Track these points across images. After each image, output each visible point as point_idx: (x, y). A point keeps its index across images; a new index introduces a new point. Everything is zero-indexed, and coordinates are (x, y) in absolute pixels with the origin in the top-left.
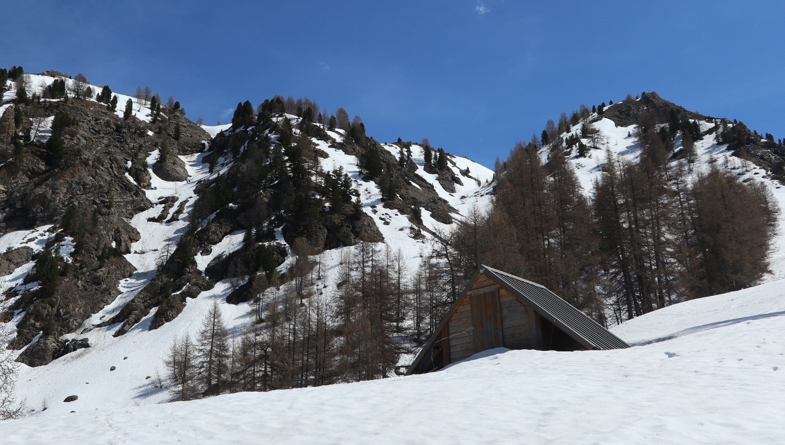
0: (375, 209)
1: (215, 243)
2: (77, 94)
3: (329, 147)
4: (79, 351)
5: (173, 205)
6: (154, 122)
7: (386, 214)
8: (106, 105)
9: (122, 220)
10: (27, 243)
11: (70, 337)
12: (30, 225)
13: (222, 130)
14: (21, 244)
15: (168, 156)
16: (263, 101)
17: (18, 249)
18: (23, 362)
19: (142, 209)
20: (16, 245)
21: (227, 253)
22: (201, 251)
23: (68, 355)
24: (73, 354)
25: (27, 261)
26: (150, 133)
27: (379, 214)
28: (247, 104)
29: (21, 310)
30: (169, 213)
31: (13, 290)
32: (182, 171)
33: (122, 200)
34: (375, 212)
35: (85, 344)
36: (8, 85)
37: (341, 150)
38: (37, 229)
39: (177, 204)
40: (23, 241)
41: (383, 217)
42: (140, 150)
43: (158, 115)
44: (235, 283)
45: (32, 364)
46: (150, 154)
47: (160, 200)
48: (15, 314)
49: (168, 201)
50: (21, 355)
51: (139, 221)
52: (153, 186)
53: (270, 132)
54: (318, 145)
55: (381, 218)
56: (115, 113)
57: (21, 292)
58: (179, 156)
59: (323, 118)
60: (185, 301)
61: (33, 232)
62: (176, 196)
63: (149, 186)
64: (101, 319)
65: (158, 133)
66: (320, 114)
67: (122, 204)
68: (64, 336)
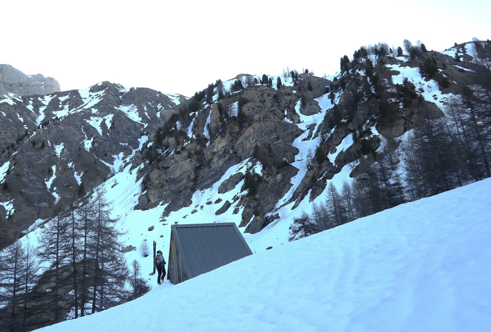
0: (436, 97)
1: (338, 145)
2: (249, 84)
3: (399, 67)
4: (275, 221)
5: (314, 129)
6: (295, 84)
7: (444, 98)
8: (266, 85)
9: (287, 145)
10: (239, 170)
11: (269, 214)
12: (240, 161)
13: (335, 77)
14: (236, 172)
15: (307, 102)
16: (354, 53)
17: (235, 175)
18: (248, 232)
19: (298, 136)
20: (234, 173)
21: (345, 149)
22: (330, 152)
23: (270, 224)
24: (272, 223)
25: (240, 180)
26: (294, 92)
27: (439, 99)
28: (346, 57)
29: (242, 206)
30: (313, 134)
31: (236, 197)
32: (316, 107)
33: (285, 134)
34: (436, 99)
35: (277, 217)
36: (215, 91)
37: (408, 67)
38: (243, 162)
39: (316, 127)
40: (237, 170)
41: (442, 100)
42: (290, 103)
43: (297, 80)
44: (353, 165)
45: (253, 233)
46: (297, 104)
47: (307, 127)
48: (240, 209)
49: (311, 127)
50: (246, 229)
51: (298, 142)
52: (301, 121)
53: (360, 70)
54: (392, 68)
55: (441, 102)
56: (272, 87)
57: (240, 197)
58: (314, 99)
59: (393, 50)
60: (326, 182)
61: (241, 164)
62: (315, 122)
63: (299, 122)
64: (284, 201)
65: (299, 90)
66: (391, 49)
67: (285, 136)
68: (267, 214)
